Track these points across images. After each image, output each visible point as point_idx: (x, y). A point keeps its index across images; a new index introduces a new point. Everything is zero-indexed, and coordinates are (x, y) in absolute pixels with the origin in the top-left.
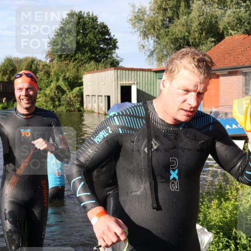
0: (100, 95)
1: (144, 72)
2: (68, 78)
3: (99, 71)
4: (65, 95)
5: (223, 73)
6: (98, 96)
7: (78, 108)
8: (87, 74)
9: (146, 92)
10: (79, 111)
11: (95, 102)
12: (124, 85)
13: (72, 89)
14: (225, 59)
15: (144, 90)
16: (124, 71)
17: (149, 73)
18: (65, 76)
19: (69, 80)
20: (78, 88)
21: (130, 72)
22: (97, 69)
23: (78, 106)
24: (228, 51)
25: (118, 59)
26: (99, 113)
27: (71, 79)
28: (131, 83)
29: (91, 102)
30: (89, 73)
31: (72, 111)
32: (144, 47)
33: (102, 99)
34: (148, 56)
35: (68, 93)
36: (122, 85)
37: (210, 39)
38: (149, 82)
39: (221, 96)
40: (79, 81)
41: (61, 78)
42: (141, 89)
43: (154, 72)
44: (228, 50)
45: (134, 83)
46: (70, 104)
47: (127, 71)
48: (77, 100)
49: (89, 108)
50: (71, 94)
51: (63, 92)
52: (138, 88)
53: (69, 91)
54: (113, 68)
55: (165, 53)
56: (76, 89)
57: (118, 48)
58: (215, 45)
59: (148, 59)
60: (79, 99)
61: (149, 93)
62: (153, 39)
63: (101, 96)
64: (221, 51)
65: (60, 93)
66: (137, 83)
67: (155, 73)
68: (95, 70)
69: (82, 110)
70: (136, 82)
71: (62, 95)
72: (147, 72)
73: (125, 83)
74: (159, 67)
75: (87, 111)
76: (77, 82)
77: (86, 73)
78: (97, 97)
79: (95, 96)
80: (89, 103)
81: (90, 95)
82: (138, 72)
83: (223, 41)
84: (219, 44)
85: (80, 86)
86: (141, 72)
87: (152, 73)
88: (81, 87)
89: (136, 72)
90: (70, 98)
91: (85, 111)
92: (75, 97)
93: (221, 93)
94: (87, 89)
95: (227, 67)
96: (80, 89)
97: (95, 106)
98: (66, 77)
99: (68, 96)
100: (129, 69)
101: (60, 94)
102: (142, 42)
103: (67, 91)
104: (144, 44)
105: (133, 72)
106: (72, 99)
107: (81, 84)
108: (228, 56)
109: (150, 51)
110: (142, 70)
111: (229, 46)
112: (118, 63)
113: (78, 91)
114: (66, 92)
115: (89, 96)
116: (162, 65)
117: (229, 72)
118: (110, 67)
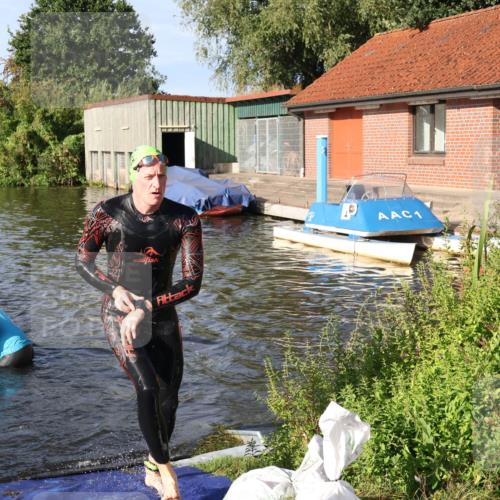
0: (121, 151)
1: (210, 105)
2: (52, 116)
3: (116, 101)
4: (47, 152)
5: (369, 108)
6: (116, 153)
7: (74, 178)
8: (91, 108)
9: (215, 145)
10: (77, 183)
11: (109, 166)
12: (170, 130)
13: (61, 139)
14: (372, 79)
15: (210, 142)
16: (169, 102)
17: (221, 106)
18: (46, 111)
19: (55, 119)
20: (73, 137)
21: (181, 104)
22: (113, 98)
23: (74, 174)
24: (378, 63)
25: (157, 77)
26: (117, 189)
27: (57, 118)
28: (183, 126)
29: (100, 166)
30: (95, 107)
31: (60, 184)
32: (206, 53)
33: (123, 158)
34: (217, 71)
35: (53, 147)
36: (165, 130)
37: (341, 36)
38: (221, 125)
39: (365, 153)
40: (75, 123)
41: (37, 117)
42: (204, 140)
43: (229, 103)
44: (379, 60)
45: (189, 128)
46: (56, 169)
47: (175, 103)
48: (72, 161)
49: (97, 179)
50: (59, 150)
51: (43, 145)
52: (199, 137)
53: (55, 144)
54: (147, 96)
55: (252, 65)
56: (70, 140)
57: (155, 54)
58: (352, 50)
59: (215, 77)
60: (75, 160)
61: (221, 148)
62: (227, 36)
63: (123, 153)
64: (365, 62)
65: (36, 147)
66: (196, 127)
67: (232, 108)
68: (109, 99)
69: (83, 182)
70: (193, 126)
71: (41, 152)
72: (215, 105)
73: (172, 126)
74: (239, 95)
75: (94, 184)
76: (71, 124)
77: (90, 105)
78: (112, 155)
79: (109, 153)
80: (98, 168)
81: (99, 151)
82: (198, 105)
83: (368, 42)
84: (361, 47)
85: (77, 133)
86: (204, 105)
87: (226, 106)
88: (80, 135)
89: (193, 104)
90: (57, 158)
91: (88, 185)
92: (67, 155)
93: (365, 147)
94: (92, 140)
95: (378, 94)
96: (78, 139)
97: (110, 173)
98: (47, 115)
99: (53, 154)
100: (179, 99)
101: (36, 150)
102: (204, 43)
103: (51, 143)
104: (206, 46)
105: (187, 104)
106: (61, 159)
107: (80, 129)
108: (379, 73)
109: (221, 62)
110: (206, 100)
111: (382, 52)
112: (155, 85)
113: (75, 144)
114: (48, 145)
115: (96, 152)
116: (245, 89)
117: (381, 105)
118: (141, 94)
